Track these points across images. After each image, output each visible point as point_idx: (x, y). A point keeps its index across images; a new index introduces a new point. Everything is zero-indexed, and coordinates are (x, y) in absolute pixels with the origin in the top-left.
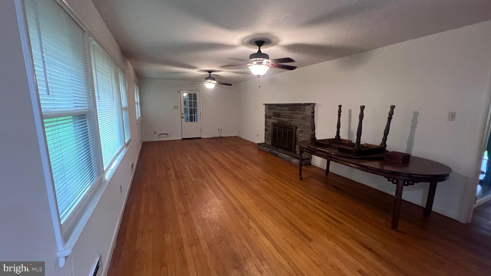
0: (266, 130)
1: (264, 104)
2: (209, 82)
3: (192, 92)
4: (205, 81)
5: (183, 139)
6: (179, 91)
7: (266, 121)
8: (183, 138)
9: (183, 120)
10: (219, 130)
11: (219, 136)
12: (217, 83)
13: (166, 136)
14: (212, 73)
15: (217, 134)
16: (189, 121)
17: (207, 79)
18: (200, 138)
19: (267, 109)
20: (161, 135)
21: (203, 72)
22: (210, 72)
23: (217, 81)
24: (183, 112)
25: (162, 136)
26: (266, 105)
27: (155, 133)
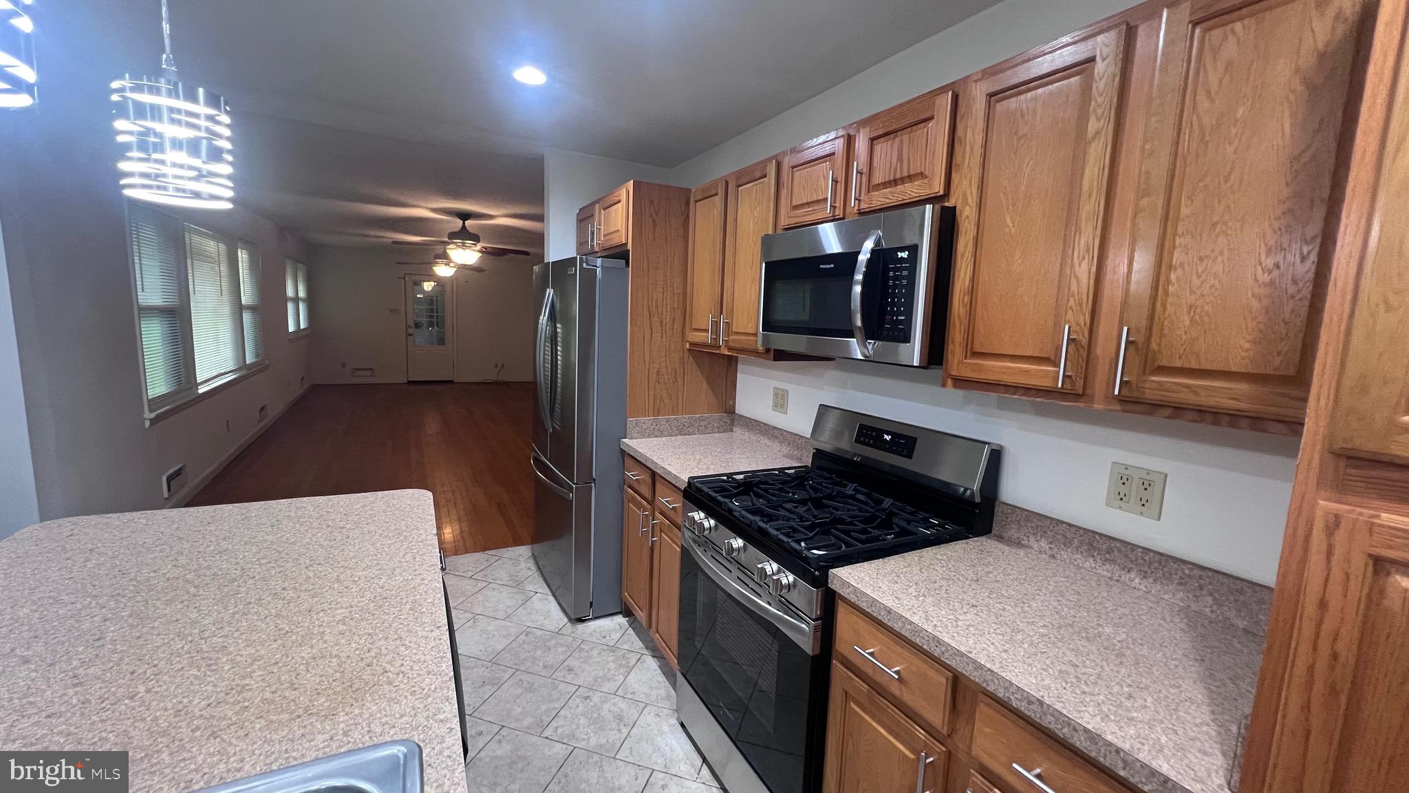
5: (410, 382)
6: (403, 276)
8: (410, 379)
9: (411, 339)
10: (496, 366)
11: (495, 379)
13: (368, 373)
15: (491, 376)
18: (451, 382)
20: (357, 372)
24: (411, 323)
25: (359, 373)
27: (344, 366)
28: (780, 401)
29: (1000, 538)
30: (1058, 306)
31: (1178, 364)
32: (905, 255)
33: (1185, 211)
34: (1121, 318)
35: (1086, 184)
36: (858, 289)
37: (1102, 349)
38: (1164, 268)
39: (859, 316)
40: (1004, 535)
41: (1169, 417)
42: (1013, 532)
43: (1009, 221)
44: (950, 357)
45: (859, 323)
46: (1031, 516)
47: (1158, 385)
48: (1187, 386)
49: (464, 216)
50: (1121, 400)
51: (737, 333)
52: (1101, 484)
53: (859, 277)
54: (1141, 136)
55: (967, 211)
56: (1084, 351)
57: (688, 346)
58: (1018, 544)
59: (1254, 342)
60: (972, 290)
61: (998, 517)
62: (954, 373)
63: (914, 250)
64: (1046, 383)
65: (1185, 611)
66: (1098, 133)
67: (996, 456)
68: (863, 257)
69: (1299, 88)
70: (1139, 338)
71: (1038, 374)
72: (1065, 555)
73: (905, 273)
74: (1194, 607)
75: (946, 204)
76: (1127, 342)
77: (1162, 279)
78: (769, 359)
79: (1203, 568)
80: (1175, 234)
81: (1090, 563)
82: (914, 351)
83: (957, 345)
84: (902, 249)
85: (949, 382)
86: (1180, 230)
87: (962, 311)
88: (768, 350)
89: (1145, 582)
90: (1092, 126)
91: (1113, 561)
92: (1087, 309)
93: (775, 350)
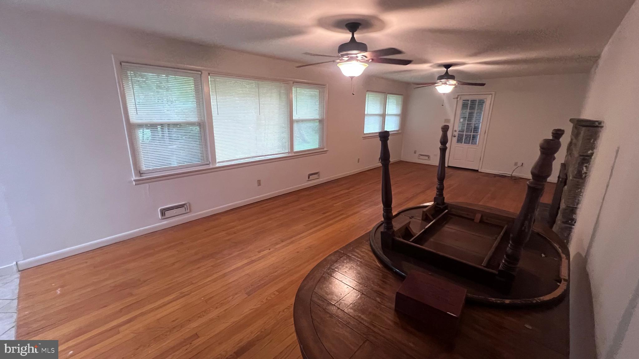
2: (443, 84)
3: (478, 98)
4: (438, 81)
5: (449, 167)
6: (456, 97)
8: (449, 165)
9: (454, 139)
12: (457, 84)
13: (427, 158)
14: (451, 68)
16: (463, 143)
17: (441, 78)
18: (477, 171)
21: (437, 68)
22: (448, 66)
23: (458, 81)
24: (457, 128)
25: (422, 157)
27: (415, 152)
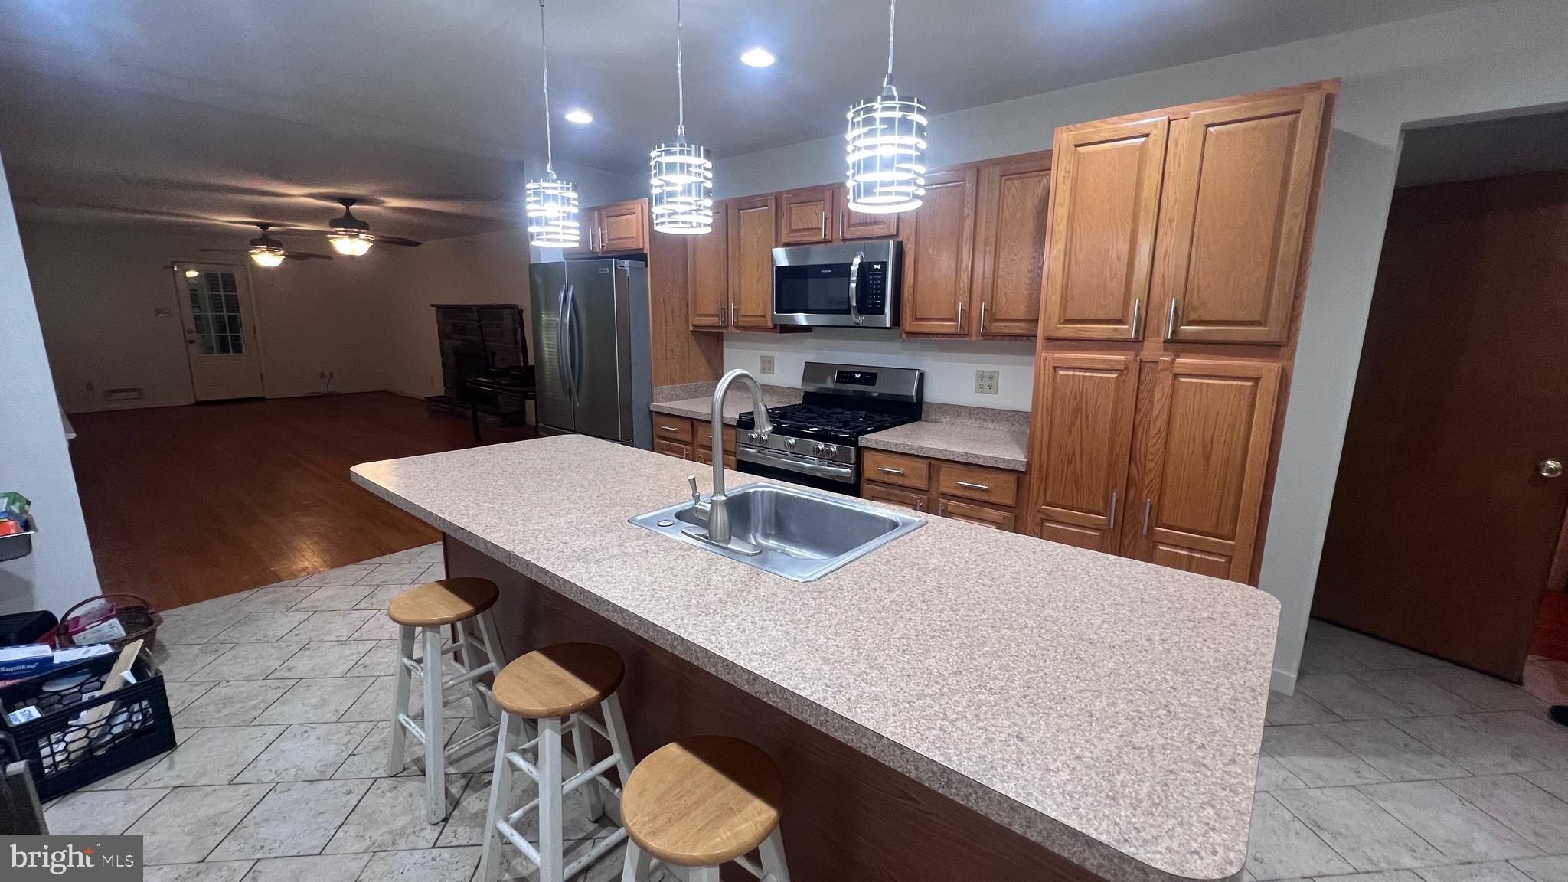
0: (444, 365)
1: (432, 305)
3: (219, 271)
5: (199, 404)
6: (169, 264)
7: (441, 344)
8: (199, 400)
9: (194, 349)
10: (322, 375)
11: (323, 390)
13: (135, 395)
16: (215, 352)
18: (261, 399)
19: (441, 317)
20: (114, 394)
24: (190, 324)
25: (116, 396)
26: (437, 306)
27: (90, 387)
28: (767, 365)
29: (926, 421)
30: (955, 295)
31: (1002, 317)
32: (879, 267)
33: (1001, 254)
34: (981, 300)
35: (964, 238)
36: (853, 285)
37: (974, 314)
38: (996, 278)
39: (854, 300)
40: (929, 419)
41: (1001, 340)
42: (933, 417)
43: (931, 251)
44: (904, 321)
45: (854, 304)
46: (941, 406)
47: (996, 328)
48: (1006, 326)
49: (347, 201)
50: (983, 335)
51: (746, 316)
52: (972, 382)
53: (854, 279)
54: (984, 220)
55: (909, 245)
56: (967, 313)
57: (691, 328)
58: (935, 421)
59: (1026, 307)
60: (914, 287)
61: (924, 409)
62: (907, 329)
63: (884, 265)
64: (952, 330)
65: (1010, 431)
66: (968, 215)
67: (922, 376)
68: (855, 268)
69: (1035, 211)
70: (989, 307)
71: (948, 326)
72: (958, 421)
73: (879, 277)
74: (1012, 429)
75: (897, 240)
76: (985, 309)
77: (995, 282)
78: (777, 332)
79: (1015, 411)
80: (999, 263)
81: (970, 422)
82: (887, 319)
83: (908, 315)
84: (877, 263)
85: (904, 335)
86: (1001, 262)
87: (910, 297)
88: (775, 326)
89: (993, 424)
90: (966, 211)
91: (980, 418)
92: (968, 294)
93: (781, 325)
